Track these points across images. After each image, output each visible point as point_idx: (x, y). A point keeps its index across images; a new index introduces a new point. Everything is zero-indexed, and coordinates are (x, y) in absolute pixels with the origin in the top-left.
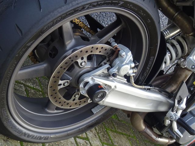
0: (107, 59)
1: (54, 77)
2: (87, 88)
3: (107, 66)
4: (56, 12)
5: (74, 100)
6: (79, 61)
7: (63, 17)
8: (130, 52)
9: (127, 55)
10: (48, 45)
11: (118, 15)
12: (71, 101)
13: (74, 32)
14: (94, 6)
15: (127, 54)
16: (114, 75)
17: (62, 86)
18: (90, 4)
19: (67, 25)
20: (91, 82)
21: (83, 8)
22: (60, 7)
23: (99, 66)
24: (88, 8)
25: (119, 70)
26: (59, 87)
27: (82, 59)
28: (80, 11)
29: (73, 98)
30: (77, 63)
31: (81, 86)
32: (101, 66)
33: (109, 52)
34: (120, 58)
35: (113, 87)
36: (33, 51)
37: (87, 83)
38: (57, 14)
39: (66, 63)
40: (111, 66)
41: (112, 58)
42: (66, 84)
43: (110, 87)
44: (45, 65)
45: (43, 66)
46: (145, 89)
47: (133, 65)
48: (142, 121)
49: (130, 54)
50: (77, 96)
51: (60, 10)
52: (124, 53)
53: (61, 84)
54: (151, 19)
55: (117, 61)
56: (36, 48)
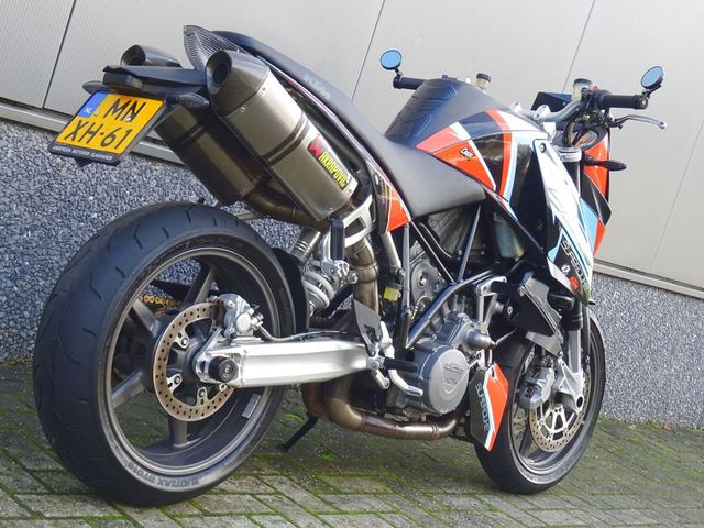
0: (214, 322)
1: (157, 377)
2: (206, 371)
3: (219, 330)
4: (119, 293)
5: (202, 403)
6: (178, 340)
7: (130, 295)
8: (239, 297)
9: (238, 303)
10: (128, 350)
11: (198, 259)
12: (199, 406)
13: (154, 313)
14: (158, 264)
15: (236, 302)
16: (233, 336)
17: (174, 387)
18: (152, 264)
19: (138, 304)
20: (208, 360)
21: (147, 273)
22: (121, 285)
23: (209, 336)
24: (152, 270)
25: (235, 326)
26: (172, 389)
27: (180, 336)
28: (145, 278)
29: (199, 399)
30: (175, 345)
31: (198, 370)
32: (212, 334)
33: (212, 310)
34: (229, 311)
35: (242, 354)
36: (113, 372)
37: (203, 364)
38: (121, 294)
39: (163, 351)
40: (225, 328)
41: (220, 318)
42: (180, 381)
43: (237, 355)
44: (140, 374)
45: (137, 377)
46: (298, 340)
47: (252, 311)
48: (348, 407)
49: (239, 299)
50: (205, 394)
51: (122, 288)
52: (230, 302)
53: (171, 384)
54: (241, 241)
55: (228, 318)
56: (113, 366)
